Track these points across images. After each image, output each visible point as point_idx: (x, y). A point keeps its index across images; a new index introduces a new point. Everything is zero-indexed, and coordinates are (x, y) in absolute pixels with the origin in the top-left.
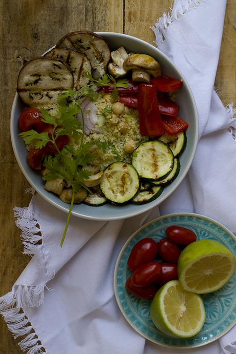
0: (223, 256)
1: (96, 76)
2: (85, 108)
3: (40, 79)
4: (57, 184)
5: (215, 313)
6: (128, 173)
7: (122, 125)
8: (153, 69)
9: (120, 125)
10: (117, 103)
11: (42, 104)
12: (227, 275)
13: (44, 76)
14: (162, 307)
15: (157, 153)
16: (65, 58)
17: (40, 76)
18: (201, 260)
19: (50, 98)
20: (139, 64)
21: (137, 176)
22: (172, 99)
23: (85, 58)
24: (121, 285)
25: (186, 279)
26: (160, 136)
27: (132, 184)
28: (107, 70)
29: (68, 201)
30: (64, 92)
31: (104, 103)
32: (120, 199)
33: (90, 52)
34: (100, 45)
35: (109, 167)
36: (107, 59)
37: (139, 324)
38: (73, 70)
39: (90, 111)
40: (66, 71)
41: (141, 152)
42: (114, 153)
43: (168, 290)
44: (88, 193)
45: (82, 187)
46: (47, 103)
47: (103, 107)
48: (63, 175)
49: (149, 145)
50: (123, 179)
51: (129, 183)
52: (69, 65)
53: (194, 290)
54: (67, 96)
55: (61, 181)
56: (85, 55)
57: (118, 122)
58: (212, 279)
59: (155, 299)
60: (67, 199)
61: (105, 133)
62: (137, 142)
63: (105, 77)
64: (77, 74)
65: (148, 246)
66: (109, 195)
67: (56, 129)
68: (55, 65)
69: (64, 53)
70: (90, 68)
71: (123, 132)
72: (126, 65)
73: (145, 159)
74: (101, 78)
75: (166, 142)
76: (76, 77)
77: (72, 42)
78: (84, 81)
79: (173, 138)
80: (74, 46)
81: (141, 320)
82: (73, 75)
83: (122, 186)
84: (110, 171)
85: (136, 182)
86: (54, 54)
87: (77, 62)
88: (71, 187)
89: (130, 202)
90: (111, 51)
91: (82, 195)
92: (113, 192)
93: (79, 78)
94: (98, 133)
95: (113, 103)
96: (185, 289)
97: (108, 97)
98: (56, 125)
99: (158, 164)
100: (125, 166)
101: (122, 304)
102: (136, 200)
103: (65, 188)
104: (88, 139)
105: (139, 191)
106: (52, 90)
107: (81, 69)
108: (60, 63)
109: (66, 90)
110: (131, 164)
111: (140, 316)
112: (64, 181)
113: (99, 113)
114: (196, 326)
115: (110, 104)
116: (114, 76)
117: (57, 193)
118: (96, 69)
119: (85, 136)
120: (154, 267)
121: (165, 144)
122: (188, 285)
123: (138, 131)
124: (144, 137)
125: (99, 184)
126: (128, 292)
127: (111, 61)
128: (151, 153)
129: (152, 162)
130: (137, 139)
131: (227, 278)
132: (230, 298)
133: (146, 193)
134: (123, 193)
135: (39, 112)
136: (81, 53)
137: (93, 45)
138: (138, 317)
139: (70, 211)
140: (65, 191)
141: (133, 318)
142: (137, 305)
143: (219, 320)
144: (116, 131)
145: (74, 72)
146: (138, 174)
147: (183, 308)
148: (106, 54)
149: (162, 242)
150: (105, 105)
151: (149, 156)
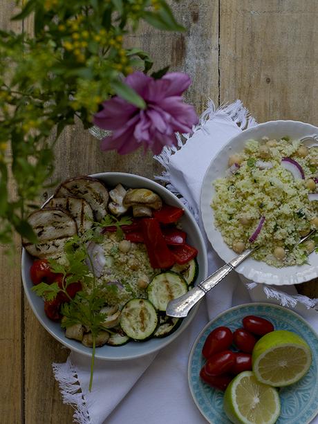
0: (297, 347)
1: (98, 218)
2: (92, 251)
3: (43, 230)
4: (76, 330)
5: (292, 408)
6: (145, 309)
7: (131, 262)
8: (152, 202)
9: (130, 262)
10: (124, 241)
11: (50, 254)
12: (303, 367)
13: (47, 226)
14: (234, 396)
15: (170, 285)
16: (65, 206)
17: (42, 227)
18: (275, 350)
19: (57, 247)
20: (137, 200)
21: (154, 310)
22: (178, 227)
23: (84, 202)
24: (195, 375)
25: (260, 370)
26: (171, 267)
27: (151, 319)
28: (109, 211)
29: (90, 346)
30: (69, 239)
31: (110, 243)
32: (142, 335)
33: (88, 196)
34: (97, 187)
35: (126, 306)
36: (106, 199)
37: (212, 415)
38: (75, 215)
39: (97, 254)
40: (68, 218)
41: (156, 285)
42: (129, 290)
43: (242, 381)
44: (110, 335)
45: (101, 330)
46: (55, 252)
47: (109, 247)
48: (81, 321)
49: (161, 277)
50: (142, 315)
51: (147, 318)
52: (70, 212)
53: (268, 382)
54: (72, 242)
55: (79, 327)
56: (84, 199)
57: (127, 260)
58: (288, 372)
59: (228, 389)
60: (88, 344)
61: (117, 272)
62: (151, 275)
63: (107, 218)
64: (80, 218)
65: (224, 334)
66: (131, 333)
67: (66, 277)
68: (55, 214)
69: (62, 201)
70: (91, 211)
71: (134, 269)
72: (125, 202)
73: (160, 292)
74: (104, 219)
75: (179, 272)
76: (79, 222)
77: (68, 189)
78: (87, 225)
79: (185, 267)
80: (71, 192)
81: (214, 412)
82: (75, 221)
83: (142, 322)
84: (127, 309)
85: (154, 317)
86: (52, 204)
87: (77, 207)
88: (90, 332)
89: (152, 337)
90: (109, 191)
91: (103, 337)
92: (134, 329)
93: (82, 222)
94: (109, 274)
95: (119, 242)
96: (259, 380)
97: (113, 237)
98: (65, 274)
99: (173, 294)
100: (141, 302)
101: (196, 394)
102: (157, 334)
103: (85, 333)
104: (100, 282)
105: (159, 324)
106: (57, 239)
107: (83, 213)
108: (59, 212)
109: (71, 237)
110: (147, 299)
111: (214, 407)
112: (83, 326)
113: (106, 254)
114: (269, 419)
115: (116, 243)
116: (115, 215)
117: (79, 339)
118: (97, 211)
119: (97, 279)
120: (228, 355)
121: (177, 274)
122: (262, 376)
123: (149, 265)
124: (156, 270)
125: (120, 324)
126: (202, 382)
127: (110, 200)
128: (165, 285)
129: (167, 293)
130: (151, 273)
131: (304, 372)
132: (308, 394)
133: (167, 325)
134: (143, 329)
135: (47, 263)
136: (79, 198)
137: (90, 188)
138: (212, 408)
139: (93, 354)
140: (86, 336)
141: (206, 409)
142: (212, 396)
143: (296, 415)
144: (127, 268)
145: (76, 217)
146: (155, 308)
147: (256, 400)
148: (105, 195)
149: (237, 332)
150: (111, 245)
151: (164, 288)
